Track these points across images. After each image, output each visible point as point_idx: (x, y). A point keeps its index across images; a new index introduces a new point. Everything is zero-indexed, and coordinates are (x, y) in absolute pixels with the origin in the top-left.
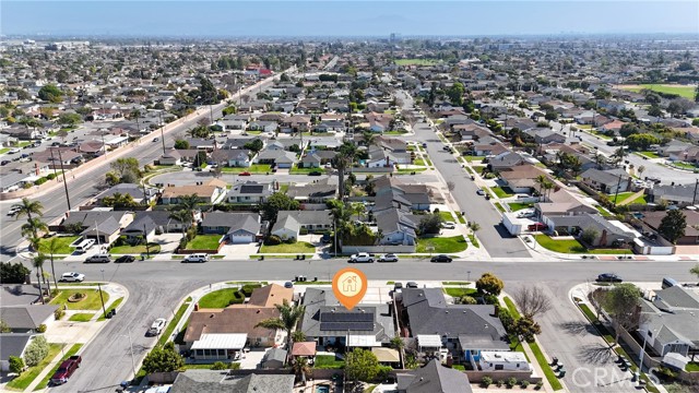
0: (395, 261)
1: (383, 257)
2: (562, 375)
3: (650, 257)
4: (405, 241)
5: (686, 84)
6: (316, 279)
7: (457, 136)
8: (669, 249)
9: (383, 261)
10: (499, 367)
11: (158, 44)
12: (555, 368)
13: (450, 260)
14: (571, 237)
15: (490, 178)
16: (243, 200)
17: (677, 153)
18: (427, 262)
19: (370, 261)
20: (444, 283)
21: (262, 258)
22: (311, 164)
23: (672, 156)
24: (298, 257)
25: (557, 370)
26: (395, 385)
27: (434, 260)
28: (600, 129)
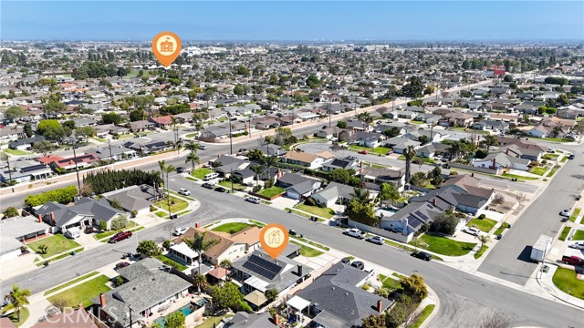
0: (380, 244)
1: (372, 237)
4: (405, 231)
6: (302, 236)
9: (369, 241)
11: (439, 47)
13: (428, 260)
16: (332, 170)
18: (407, 255)
19: (358, 237)
20: (394, 274)
21: (292, 211)
22: (422, 154)
24: (313, 218)
27: (415, 254)
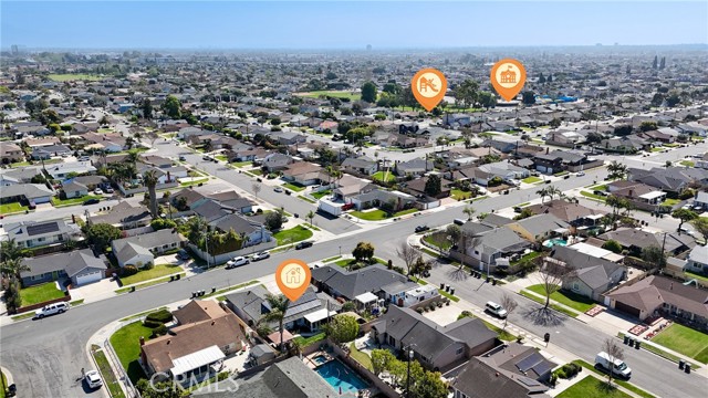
0: (268, 256)
1: (256, 256)
2: (452, 293)
3: (430, 210)
4: (264, 239)
5: (341, 89)
6: (214, 290)
7: (207, 146)
8: (437, 203)
9: (258, 260)
10: (422, 298)
12: (444, 290)
13: (311, 245)
14: (375, 209)
15: (274, 178)
16: (37, 243)
17: (386, 140)
18: (294, 251)
19: (247, 263)
20: (324, 262)
21: (133, 289)
22: (77, 192)
23: (383, 143)
24: (172, 278)
25: (448, 290)
26: (367, 335)
27: (298, 248)
28: (318, 129)
